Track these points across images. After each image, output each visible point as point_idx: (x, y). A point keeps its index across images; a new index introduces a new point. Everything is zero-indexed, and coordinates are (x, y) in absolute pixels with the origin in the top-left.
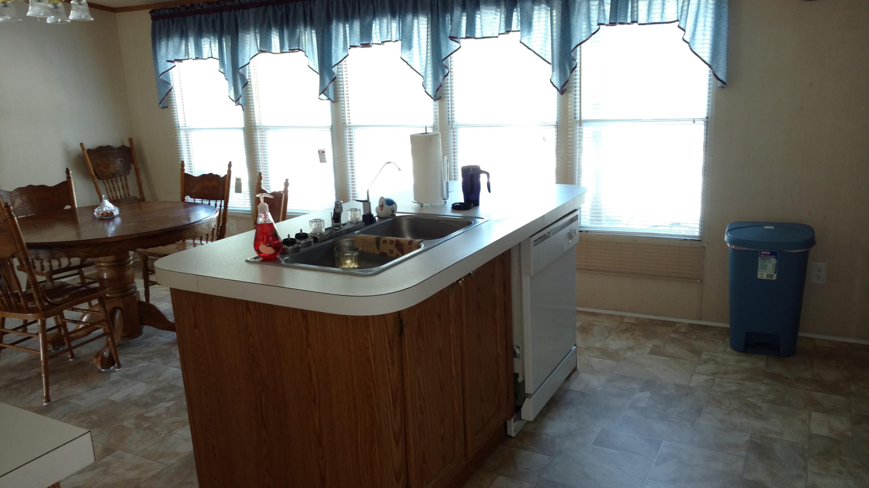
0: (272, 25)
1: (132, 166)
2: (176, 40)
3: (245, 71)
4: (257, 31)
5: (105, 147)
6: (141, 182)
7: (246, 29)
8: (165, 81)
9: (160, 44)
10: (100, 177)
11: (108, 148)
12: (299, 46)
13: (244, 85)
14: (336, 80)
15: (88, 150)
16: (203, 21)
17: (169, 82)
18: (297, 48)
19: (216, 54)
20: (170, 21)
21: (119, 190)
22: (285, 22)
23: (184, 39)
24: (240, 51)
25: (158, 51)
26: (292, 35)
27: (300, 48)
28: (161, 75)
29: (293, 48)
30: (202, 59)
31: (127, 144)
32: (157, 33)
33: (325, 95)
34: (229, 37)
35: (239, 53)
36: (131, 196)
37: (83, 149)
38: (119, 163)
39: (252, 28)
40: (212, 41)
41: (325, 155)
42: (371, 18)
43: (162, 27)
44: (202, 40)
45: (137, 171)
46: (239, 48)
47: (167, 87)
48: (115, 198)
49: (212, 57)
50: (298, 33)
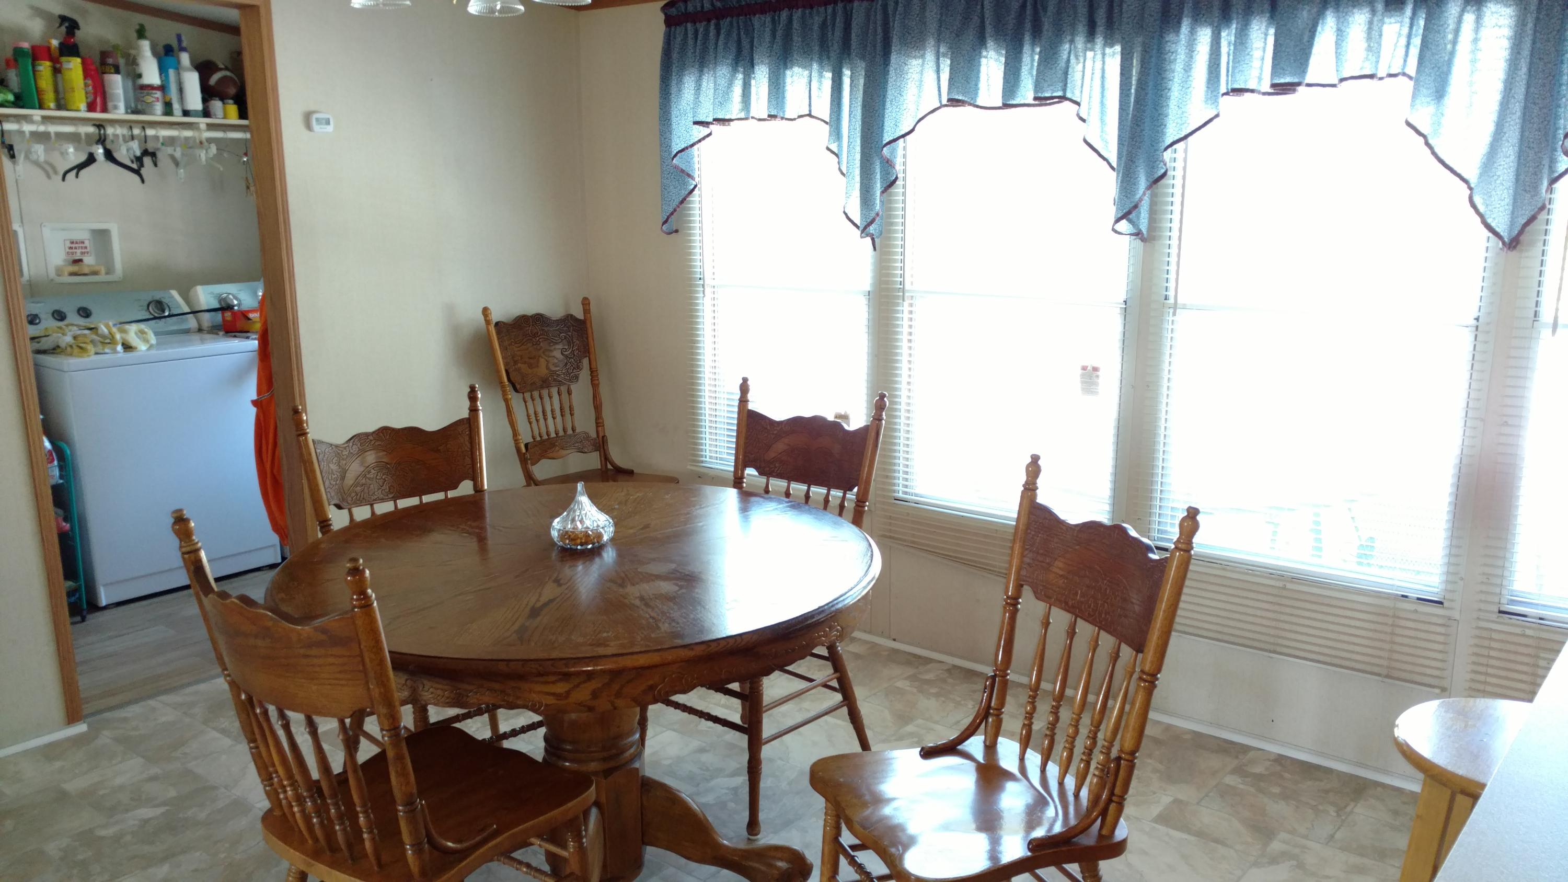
0: (987, 35)
1: (585, 361)
2: (723, 71)
3: (893, 152)
4: (942, 50)
5: (531, 317)
6: (600, 400)
7: (915, 43)
8: (683, 171)
9: (680, 82)
10: (518, 387)
11: (538, 319)
12: (1064, 90)
13: (885, 186)
14: (1163, 181)
15: (497, 324)
16: (796, 25)
17: (690, 173)
18: (1060, 94)
19: (823, 108)
20: (712, 27)
21: (554, 418)
22: (1028, 25)
23: (741, 70)
24: (891, 101)
25: (673, 98)
26: (1048, 60)
27: (1069, 95)
28: (675, 155)
29: (1047, 95)
30: (782, 118)
31: (579, 314)
32: (675, 56)
33: (1130, 221)
34: (861, 67)
35: (888, 105)
36: (577, 431)
37: (488, 322)
38: (557, 354)
39: (931, 42)
40: (815, 74)
41: (1097, 376)
42: (1315, 10)
43: (690, 42)
44: (788, 73)
45: (593, 373)
46: (889, 92)
47: (685, 184)
48: (545, 437)
49: (810, 115)
50: (1065, 56)
